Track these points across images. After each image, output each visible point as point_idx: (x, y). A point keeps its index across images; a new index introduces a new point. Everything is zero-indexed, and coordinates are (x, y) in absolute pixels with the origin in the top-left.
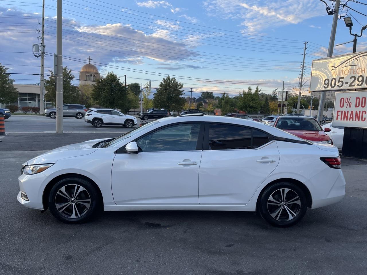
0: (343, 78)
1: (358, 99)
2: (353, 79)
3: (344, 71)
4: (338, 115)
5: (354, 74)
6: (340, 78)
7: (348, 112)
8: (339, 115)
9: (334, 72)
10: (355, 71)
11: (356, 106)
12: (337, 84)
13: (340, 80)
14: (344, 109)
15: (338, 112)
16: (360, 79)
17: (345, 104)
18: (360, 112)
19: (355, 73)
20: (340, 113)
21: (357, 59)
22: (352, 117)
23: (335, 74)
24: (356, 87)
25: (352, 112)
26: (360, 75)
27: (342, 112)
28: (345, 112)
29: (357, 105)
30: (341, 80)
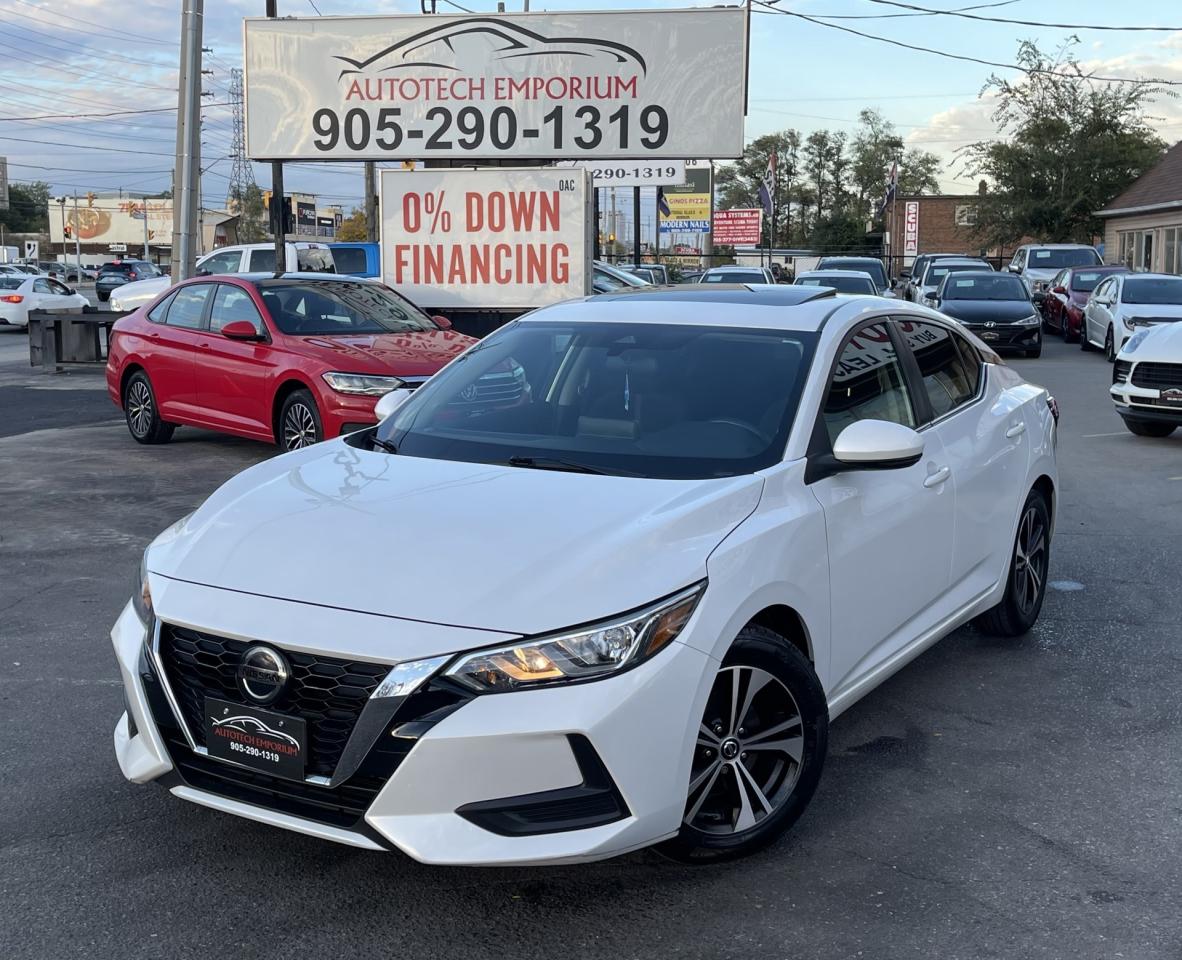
0: (396, 112)
1: (474, 201)
2: (440, 119)
3: (397, 85)
4: (400, 263)
5: (439, 98)
6: (384, 112)
7: (440, 248)
8: (406, 263)
9: (355, 83)
10: (445, 89)
11: (470, 228)
12: (375, 134)
13: (386, 121)
14: (422, 238)
15: (399, 249)
16: (470, 121)
17: (426, 219)
18: (486, 248)
19: (444, 94)
20: (407, 256)
21: (446, 39)
22: (457, 268)
23: (359, 92)
24: (457, 151)
25: (457, 250)
26: (467, 103)
27: (416, 248)
28: (427, 248)
29: (475, 223)
30: (389, 119)
